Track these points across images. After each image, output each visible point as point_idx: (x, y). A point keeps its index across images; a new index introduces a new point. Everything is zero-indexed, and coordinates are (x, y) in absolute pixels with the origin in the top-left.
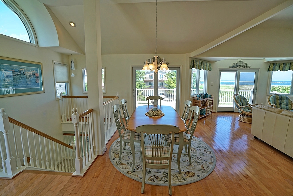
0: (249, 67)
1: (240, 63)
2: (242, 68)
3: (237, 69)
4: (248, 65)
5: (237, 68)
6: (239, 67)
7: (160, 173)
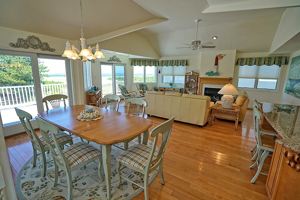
0: (121, 62)
1: (115, 58)
2: (116, 62)
3: (113, 63)
4: (120, 60)
5: (113, 61)
6: (114, 61)
7: (134, 176)
